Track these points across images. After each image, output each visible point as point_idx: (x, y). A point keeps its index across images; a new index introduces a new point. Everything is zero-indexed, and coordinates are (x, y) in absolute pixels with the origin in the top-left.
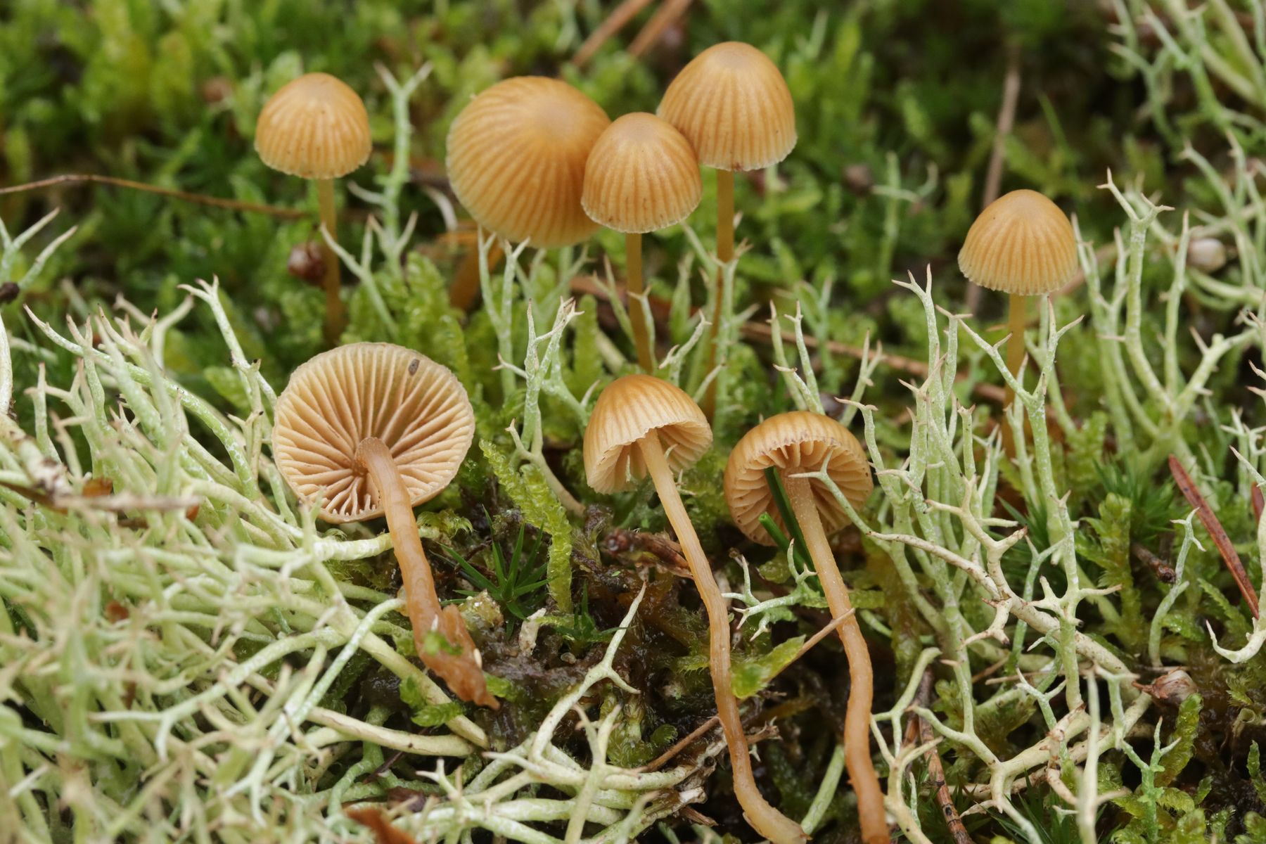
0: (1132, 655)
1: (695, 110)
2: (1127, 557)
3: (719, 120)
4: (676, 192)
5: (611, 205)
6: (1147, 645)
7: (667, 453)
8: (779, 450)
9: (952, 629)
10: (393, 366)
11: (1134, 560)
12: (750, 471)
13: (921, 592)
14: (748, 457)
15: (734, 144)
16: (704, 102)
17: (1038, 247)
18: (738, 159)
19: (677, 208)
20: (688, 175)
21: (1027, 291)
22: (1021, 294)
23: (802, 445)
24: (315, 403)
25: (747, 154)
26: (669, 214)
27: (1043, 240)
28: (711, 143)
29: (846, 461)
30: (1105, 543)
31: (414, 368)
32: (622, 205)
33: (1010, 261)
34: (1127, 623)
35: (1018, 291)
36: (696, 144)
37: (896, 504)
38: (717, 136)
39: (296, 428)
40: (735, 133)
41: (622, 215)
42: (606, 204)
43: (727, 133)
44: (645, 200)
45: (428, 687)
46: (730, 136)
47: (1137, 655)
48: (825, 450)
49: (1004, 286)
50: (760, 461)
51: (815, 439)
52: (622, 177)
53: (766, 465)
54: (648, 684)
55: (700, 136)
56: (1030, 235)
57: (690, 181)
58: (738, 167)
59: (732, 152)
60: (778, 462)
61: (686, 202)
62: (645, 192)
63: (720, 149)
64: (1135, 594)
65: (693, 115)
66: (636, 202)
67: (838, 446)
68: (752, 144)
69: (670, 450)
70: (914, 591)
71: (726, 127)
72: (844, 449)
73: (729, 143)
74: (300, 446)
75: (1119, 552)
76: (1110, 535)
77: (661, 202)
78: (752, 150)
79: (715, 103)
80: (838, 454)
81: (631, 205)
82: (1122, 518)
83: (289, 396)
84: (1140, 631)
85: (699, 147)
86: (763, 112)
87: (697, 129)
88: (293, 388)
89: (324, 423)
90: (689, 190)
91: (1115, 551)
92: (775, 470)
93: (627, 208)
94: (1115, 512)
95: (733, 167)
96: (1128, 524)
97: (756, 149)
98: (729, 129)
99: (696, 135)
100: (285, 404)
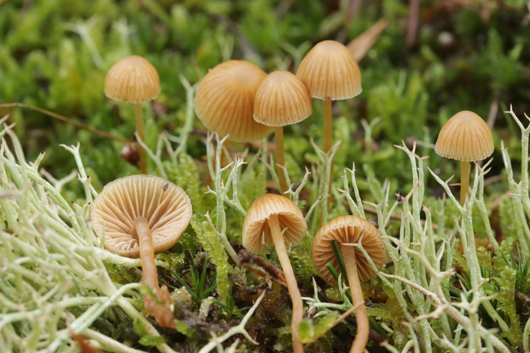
0: (514, 347)
1: (309, 71)
2: (513, 297)
3: (320, 75)
4: (296, 108)
5: (264, 112)
6: (522, 343)
7: (283, 232)
8: (337, 230)
9: (423, 329)
10: (156, 187)
11: (517, 298)
12: (322, 241)
13: (409, 310)
14: (321, 234)
15: (327, 86)
16: (313, 66)
17: (471, 136)
18: (329, 94)
19: (297, 116)
20: (303, 101)
21: (465, 159)
22: (463, 161)
23: (349, 228)
24: (116, 202)
25: (333, 92)
26: (292, 118)
27: (474, 133)
28: (316, 86)
29: (372, 240)
30: (502, 290)
31: (165, 188)
32: (269, 112)
33: (457, 144)
34: (513, 331)
35: (461, 159)
36: (309, 88)
37: (395, 262)
38: (318, 83)
39: (104, 211)
40: (327, 82)
41: (269, 118)
42: (262, 112)
43: (324, 81)
44: (280, 109)
45: (149, 328)
46: (325, 83)
47: (517, 347)
48: (360, 232)
49: (454, 156)
50: (327, 235)
51: (355, 225)
52: (269, 98)
53: (331, 238)
54: (265, 343)
55: (311, 83)
56: (467, 130)
57: (304, 103)
58: (329, 98)
59: (326, 91)
60: (337, 238)
61: (302, 114)
62: (280, 105)
63: (320, 89)
64: (517, 316)
65: (308, 73)
66: (276, 110)
67: (367, 230)
68: (336, 87)
69: (284, 230)
70: (405, 310)
71: (323, 78)
72: (370, 232)
73: (325, 86)
74: (105, 219)
75: (509, 294)
76: (505, 286)
77: (288, 111)
78: (336, 90)
79: (319, 67)
80: (367, 235)
81: (273, 112)
82: (511, 278)
83: (103, 197)
84: (519, 336)
85: (311, 88)
86: (342, 72)
87: (310, 80)
88: (105, 193)
89: (119, 211)
90: (303, 107)
91: (507, 294)
92: (335, 242)
93: (272, 114)
94: (508, 275)
95: (326, 98)
96: (515, 281)
97: (338, 89)
98: (325, 79)
99: (309, 83)
100: (100, 199)
